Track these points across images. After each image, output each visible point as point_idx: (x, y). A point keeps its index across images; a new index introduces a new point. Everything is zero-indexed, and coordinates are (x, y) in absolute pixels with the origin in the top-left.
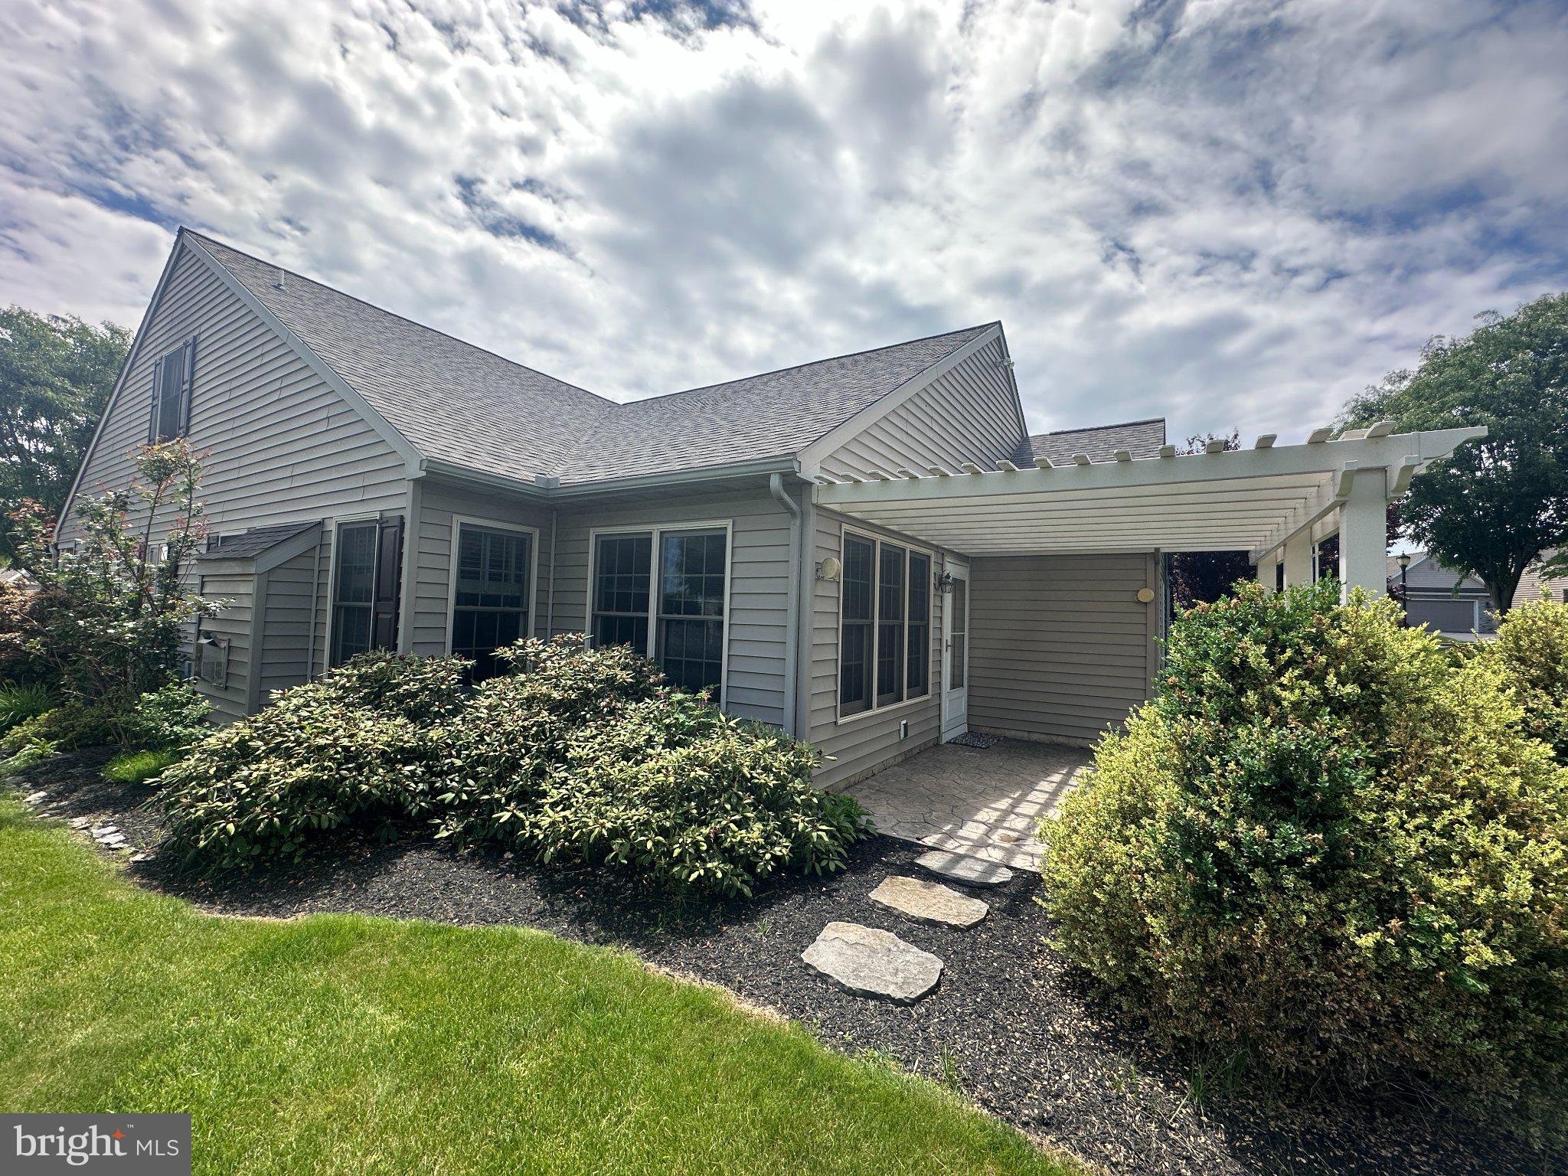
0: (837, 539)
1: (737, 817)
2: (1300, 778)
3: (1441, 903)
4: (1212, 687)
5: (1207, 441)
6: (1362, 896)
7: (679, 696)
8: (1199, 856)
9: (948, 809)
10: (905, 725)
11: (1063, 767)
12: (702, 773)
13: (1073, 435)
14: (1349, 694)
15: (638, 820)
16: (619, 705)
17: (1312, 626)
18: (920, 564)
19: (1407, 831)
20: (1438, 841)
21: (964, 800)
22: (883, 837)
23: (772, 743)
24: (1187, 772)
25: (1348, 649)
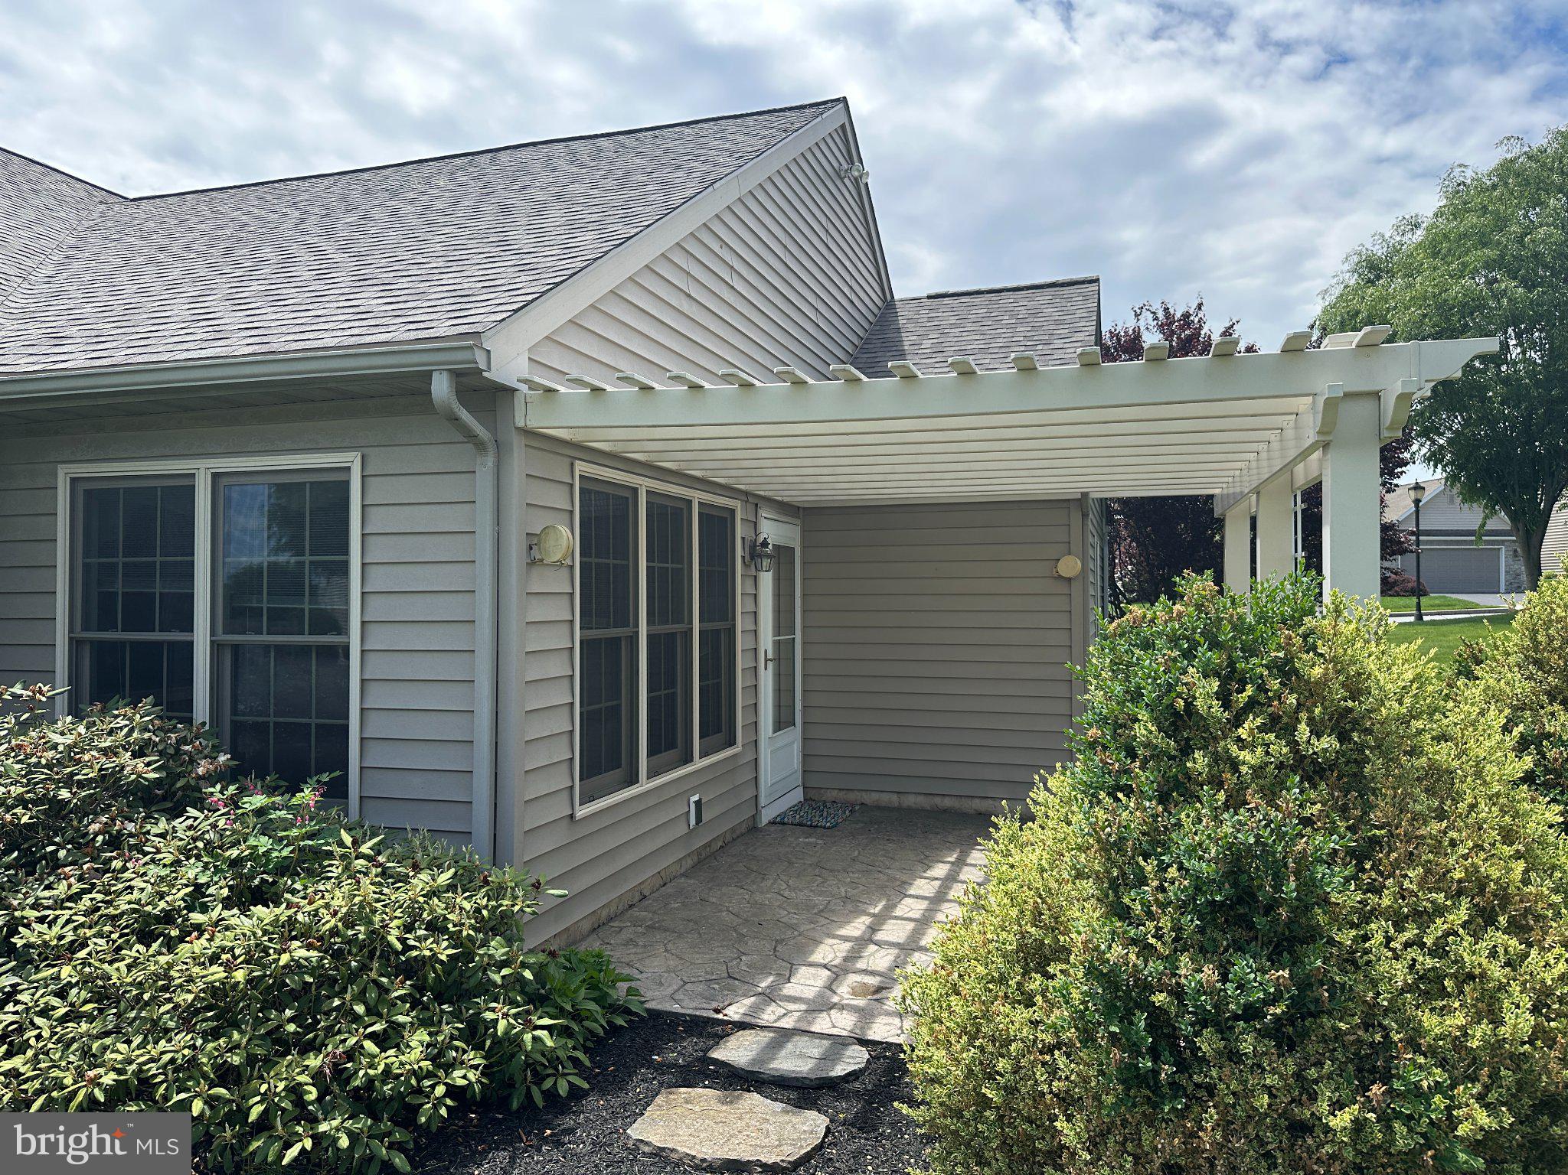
0: (566, 489)
1: (377, 1027)
2: (1261, 887)
3: (1432, 1052)
4: (1146, 746)
5: (1161, 314)
6: (1339, 1054)
7: (259, 800)
8: (1127, 1019)
9: (768, 947)
10: (698, 803)
11: (951, 850)
12: (303, 953)
13: (964, 299)
14: (1325, 750)
15: (172, 1061)
16: (131, 827)
17: (1279, 648)
18: (718, 524)
19: (1393, 950)
20: (1429, 962)
21: (792, 927)
22: (656, 1015)
23: (444, 878)
24: (1114, 885)
25: (1324, 682)
